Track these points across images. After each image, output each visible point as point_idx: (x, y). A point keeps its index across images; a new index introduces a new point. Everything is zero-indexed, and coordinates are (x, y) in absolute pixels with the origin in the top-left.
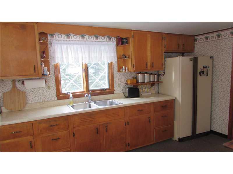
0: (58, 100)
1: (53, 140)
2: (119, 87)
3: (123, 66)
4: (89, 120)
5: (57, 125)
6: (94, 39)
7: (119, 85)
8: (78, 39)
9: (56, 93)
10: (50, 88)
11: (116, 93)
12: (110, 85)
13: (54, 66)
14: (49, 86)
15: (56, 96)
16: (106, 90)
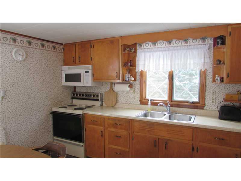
0: (141, 104)
1: (116, 136)
2: (213, 102)
3: (217, 76)
4: (148, 130)
5: (120, 124)
6: (183, 43)
7: (213, 99)
8: (164, 46)
9: (139, 98)
10: (136, 92)
11: (208, 109)
12: (200, 99)
13: (140, 73)
14: (135, 91)
15: (139, 101)
16: (193, 103)
